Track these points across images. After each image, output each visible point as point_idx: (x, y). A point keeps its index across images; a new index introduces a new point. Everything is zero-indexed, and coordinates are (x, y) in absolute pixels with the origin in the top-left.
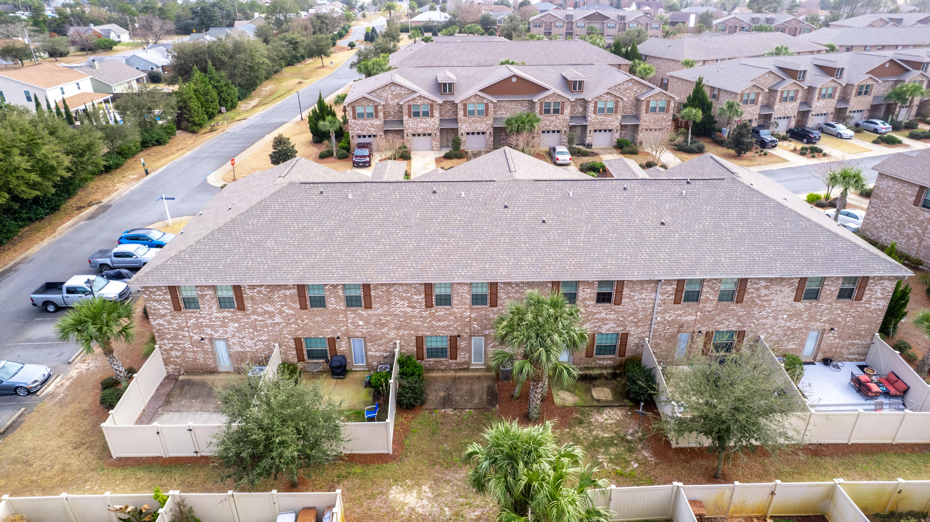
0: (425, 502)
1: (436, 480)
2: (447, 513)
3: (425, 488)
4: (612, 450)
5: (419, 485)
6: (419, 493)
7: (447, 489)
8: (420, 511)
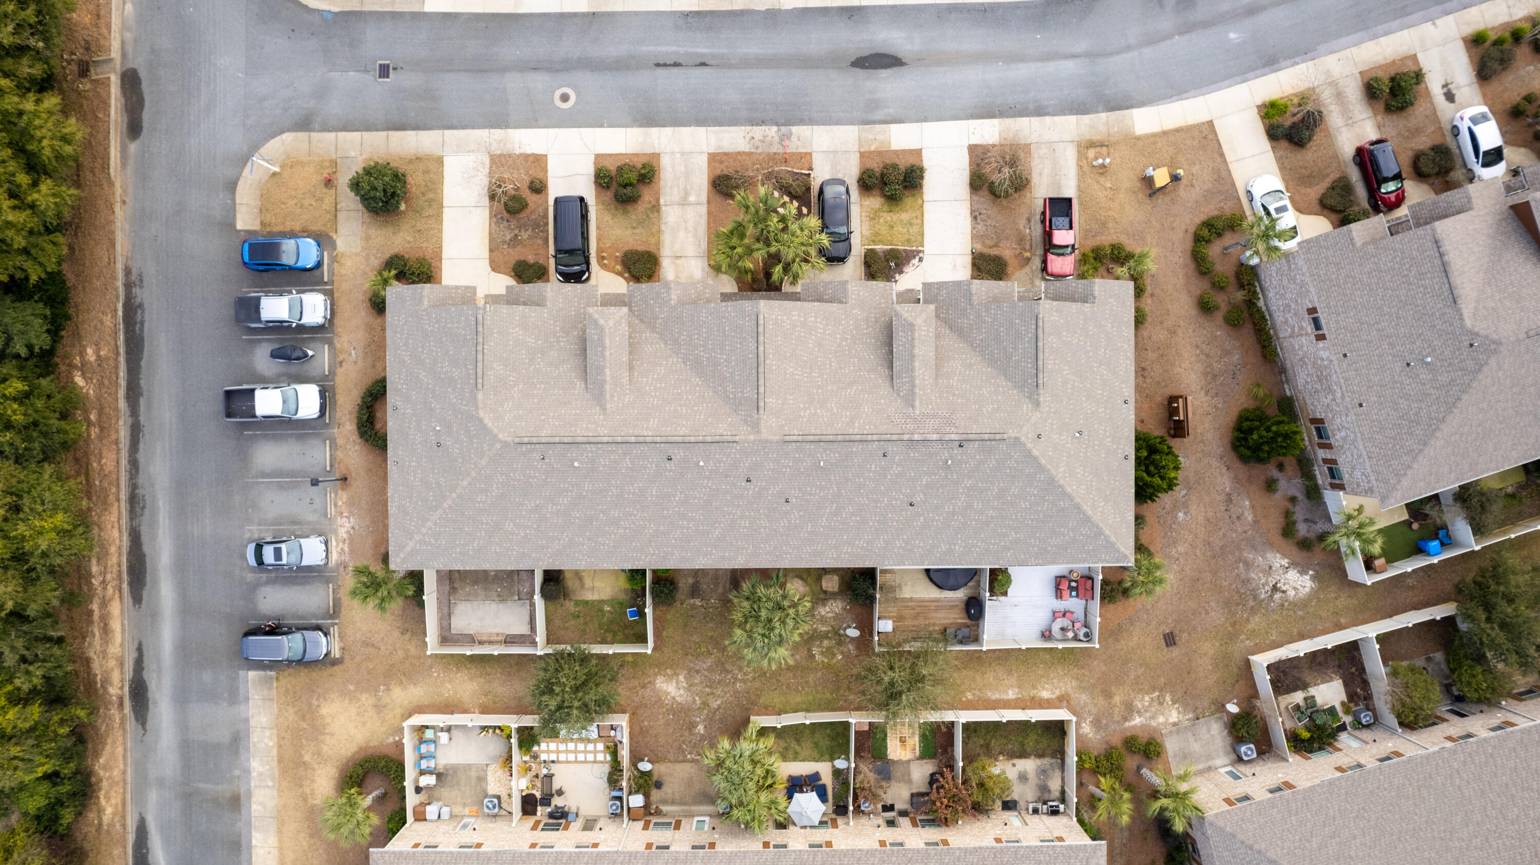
0: (682, 692)
1: (690, 670)
2: (698, 702)
3: (681, 678)
4: (826, 643)
5: (677, 675)
6: (677, 683)
7: (697, 679)
8: (679, 699)
